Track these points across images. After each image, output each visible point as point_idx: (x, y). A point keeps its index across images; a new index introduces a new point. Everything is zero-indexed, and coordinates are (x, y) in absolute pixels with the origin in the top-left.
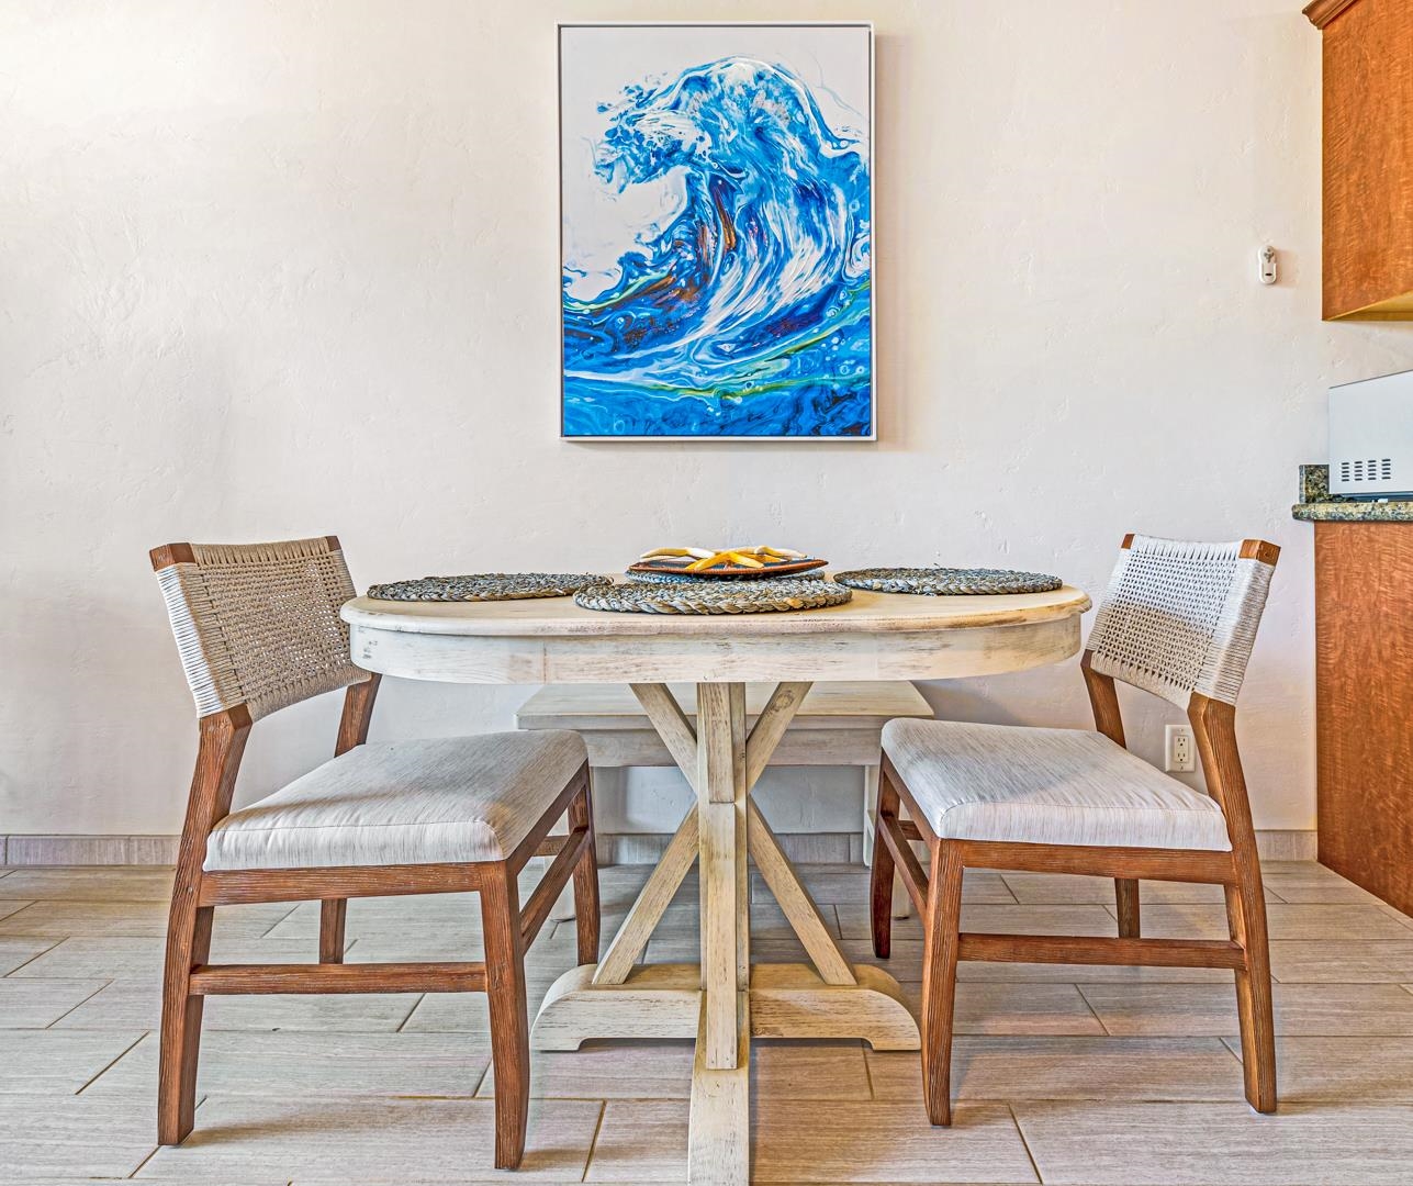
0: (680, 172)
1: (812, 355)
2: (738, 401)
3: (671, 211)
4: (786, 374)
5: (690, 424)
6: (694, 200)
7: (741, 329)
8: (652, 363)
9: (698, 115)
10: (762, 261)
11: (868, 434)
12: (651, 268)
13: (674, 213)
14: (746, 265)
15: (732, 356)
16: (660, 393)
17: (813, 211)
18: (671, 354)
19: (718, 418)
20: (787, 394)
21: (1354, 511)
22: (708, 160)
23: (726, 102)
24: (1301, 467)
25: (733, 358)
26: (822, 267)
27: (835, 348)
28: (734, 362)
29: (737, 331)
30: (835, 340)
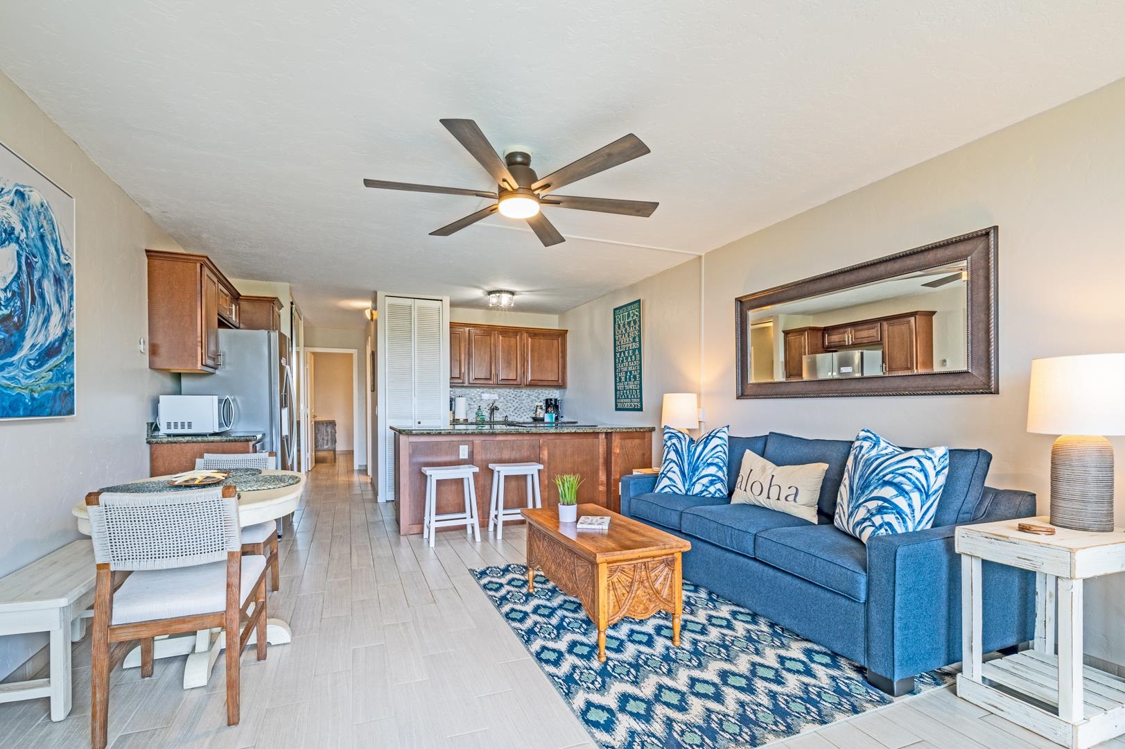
0: (14, 247)
1: (59, 370)
2: (36, 395)
3: (10, 272)
4: (51, 380)
5: (19, 410)
6: (20, 267)
7: (37, 353)
8: (4, 369)
9: (21, 215)
10: (43, 314)
11: (74, 414)
12: (4, 306)
13: (12, 273)
14: (38, 315)
15: (34, 368)
16: (8, 389)
17: (59, 290)
18: (11, 364)
19: (29, 406)
20: (51, 392)
21: (183, 439)
22: (25, 246)
23: (30, 212)
24: (147, 423)
25: (35, 370)
26: (61, 322)
27: (65, 368)
28: (35, 372)
29: (35, 354)
30: (65, 363)
